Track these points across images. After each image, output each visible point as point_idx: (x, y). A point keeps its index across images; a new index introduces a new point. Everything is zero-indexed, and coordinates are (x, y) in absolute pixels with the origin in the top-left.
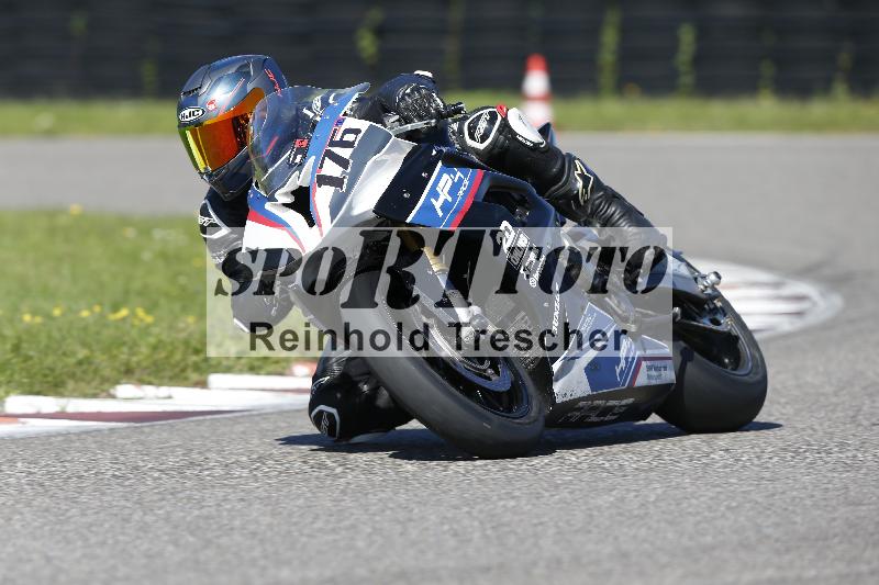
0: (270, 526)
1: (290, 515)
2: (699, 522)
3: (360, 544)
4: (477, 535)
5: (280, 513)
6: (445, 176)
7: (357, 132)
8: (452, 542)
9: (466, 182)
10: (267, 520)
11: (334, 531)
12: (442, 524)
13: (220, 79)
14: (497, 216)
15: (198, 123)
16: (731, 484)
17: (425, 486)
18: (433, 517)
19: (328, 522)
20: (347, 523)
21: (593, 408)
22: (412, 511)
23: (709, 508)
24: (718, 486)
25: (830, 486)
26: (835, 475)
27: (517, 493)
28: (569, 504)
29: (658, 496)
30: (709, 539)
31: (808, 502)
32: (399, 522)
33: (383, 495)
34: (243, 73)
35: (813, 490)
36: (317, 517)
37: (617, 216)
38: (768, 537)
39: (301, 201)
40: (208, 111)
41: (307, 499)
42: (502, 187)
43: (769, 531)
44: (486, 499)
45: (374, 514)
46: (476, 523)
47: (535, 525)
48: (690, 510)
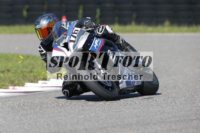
0: (5, 123)
1: (9, 121)
2: (103, 122)
3: (26, 127)
4: (52, 125)
5: (7, 120)
6: (96, 40)
7: (77, 31)
8: (47, 127)
9: (101, 41)
10: (4, 122)
11: (19, 124)
12: (44, 122)
13: (44, 19)
14: (107, 49)
15: (40, 29)
16: (110, 113)
17: (40, 114)
18: (42, 121)
19: (18, 122)
20: (22, 122)
21: (126, 90)
22: (37, 120)
23: (105, 118)
24: (107, 113)
25: (132, 113)
26: (134, 110)
27: (61, 115)
28: (73, 117)
29: (93, 116)
30: (105, 125)
31: (128, 117)
32: (34, 122)
33: (31, 116)
34: (49, 18)
35: (129, 114)
36: (15, 121)
37: (129, 49)
38: (119, 125)
39: (66, 46)
40: (42, 26)
41: (13, 117)
42: (108, 43)
43: (119, 123)
44: (54, 117)
45: (29, 120)
46: (52, 122)
47: (66, 123)
48: (101, 119)
